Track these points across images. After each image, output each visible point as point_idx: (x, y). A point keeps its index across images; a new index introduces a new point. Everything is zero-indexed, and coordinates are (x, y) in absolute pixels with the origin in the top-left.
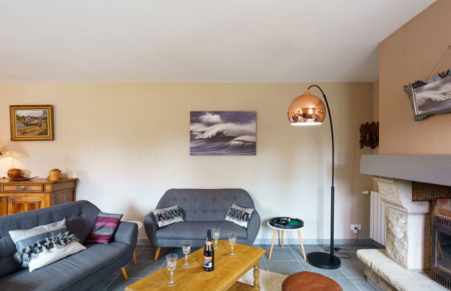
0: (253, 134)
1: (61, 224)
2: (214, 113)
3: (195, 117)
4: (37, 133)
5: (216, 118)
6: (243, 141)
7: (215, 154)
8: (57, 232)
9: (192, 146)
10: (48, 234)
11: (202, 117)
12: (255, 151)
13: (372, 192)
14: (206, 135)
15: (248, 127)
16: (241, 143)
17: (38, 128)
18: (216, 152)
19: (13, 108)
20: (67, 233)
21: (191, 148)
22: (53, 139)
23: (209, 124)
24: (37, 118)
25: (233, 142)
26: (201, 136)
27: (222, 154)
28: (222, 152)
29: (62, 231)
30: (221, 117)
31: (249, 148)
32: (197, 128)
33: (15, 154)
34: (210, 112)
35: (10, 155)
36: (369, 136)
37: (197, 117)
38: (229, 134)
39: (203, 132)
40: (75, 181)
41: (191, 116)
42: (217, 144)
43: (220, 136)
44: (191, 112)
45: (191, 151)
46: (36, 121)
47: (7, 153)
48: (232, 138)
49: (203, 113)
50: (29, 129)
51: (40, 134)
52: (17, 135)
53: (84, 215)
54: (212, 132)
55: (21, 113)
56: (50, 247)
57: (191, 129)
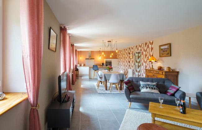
1: (154, 83)
4: (166, 54)
8: (152, 85)
10: (149, 85)
17: (166, 52)
19: (160, 46)
20: (155, 87)
22: (171, 56)
24: (166, 49)
29: (154, 85)
33: (161, 61)
35: (160, 62)
40: (178, 72)
46: (166, 50)
47: (159, 61)
50: (164, 53)
51: (167, 54)
52: (161, 55)
53: (166, 84)
55: (162, 48)
56: (147, 88)
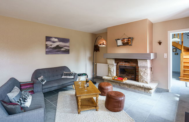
0: (68, 47)
2: (56, 38)
3: (48, 39)
5: (56, 40)
6: (66, 49)
7: (56, 54)
9: (47, 50)
11: (51, 39)
12: (69, 53)
13: (97, 64)
14: (53, 46)
15: (67, 44)
16: (65, 50)
18: (56, 53)
21: (46, 51)
23: (54, 42)
25: (62, 49)
26: (51, 47)
27: (58, 54)
28: (58, 53)
30: (58, 40)
31: (67, 52)
32: (49, 43)
34: (54, 37)
36: (96, 49)
37: (49, 39)
38: (61, 46)
39: (51, 45)
41: (46, 38)
42: (57, 50)
43: (58, 47)
44: (46, 37)
45: (46, 53)
48: (62, 48)
49: (51, 37)
54: (55, 45)
57: (46, 44)
